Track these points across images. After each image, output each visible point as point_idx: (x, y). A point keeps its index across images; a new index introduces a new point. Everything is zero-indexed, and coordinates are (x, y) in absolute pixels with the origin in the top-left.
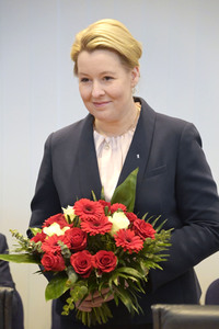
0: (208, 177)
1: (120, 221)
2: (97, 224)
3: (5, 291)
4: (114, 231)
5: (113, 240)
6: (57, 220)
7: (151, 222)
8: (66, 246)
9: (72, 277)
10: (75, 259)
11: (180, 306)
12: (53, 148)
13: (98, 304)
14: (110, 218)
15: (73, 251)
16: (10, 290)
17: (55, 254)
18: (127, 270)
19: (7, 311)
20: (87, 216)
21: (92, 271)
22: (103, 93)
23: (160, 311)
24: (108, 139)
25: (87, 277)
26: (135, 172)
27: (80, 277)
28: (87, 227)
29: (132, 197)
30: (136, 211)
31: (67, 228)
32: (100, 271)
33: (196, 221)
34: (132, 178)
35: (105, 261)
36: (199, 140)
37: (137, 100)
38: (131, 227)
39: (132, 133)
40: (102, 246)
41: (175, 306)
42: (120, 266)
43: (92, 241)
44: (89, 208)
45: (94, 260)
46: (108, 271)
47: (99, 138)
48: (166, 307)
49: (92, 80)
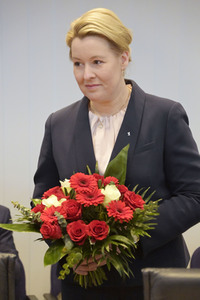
0: (194, 152)
1: (111, 193)
2: (90, 196)
3: (8, 258)
4: (106, 203)
5: (105, 210)
6: (55, 193)
7: (140, 194)
8: (62, 217)
9: (68, 244)
10: (71, 228)
11: (168, 270)
12: (53, 127)
13: (93, 268)
14: (102, 190)
15: (68, 221)
16: (13, 256)
17: (52, 224)
18: (118, 238)
19: (10, 275)
20: (82, 189)
21: (86, 239)
22: (94, 76)
23: (150, 274)
24: (101, 119)
25: (81, 244)
26: (126, 148)
27: (76, 245)
28: (81, 199)
29: (123, 171)
30: (127, 183)
31: (64, 200)
32: (93, 239)
33: (183, 192)
34: (123, 154)
35: (98, 230)
36: (186, 118)
37: (128, 82)
38: (122, 198)
39: (123, 112)
40: (95, 216)
41: (163, 270)
42: (112, 234)
43: (86, 212)
44: (83, 181)
45: (87, 229)
46: (101, 239)
47: (93, 117)
48: (155, 271)
49: (84, 64)
